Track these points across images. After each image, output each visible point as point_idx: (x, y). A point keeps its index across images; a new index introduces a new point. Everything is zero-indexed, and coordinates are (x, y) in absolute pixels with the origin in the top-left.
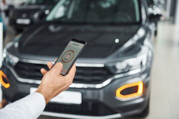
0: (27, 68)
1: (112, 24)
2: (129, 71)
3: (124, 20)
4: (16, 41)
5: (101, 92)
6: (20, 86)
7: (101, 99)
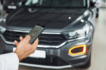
0: (11, 35)
1: (69, 8)
2: (77, 37)
3: (76, 5)
4: (5, 18)
5: (59, 51)
6: (7, 46)
7: (59, 55)
